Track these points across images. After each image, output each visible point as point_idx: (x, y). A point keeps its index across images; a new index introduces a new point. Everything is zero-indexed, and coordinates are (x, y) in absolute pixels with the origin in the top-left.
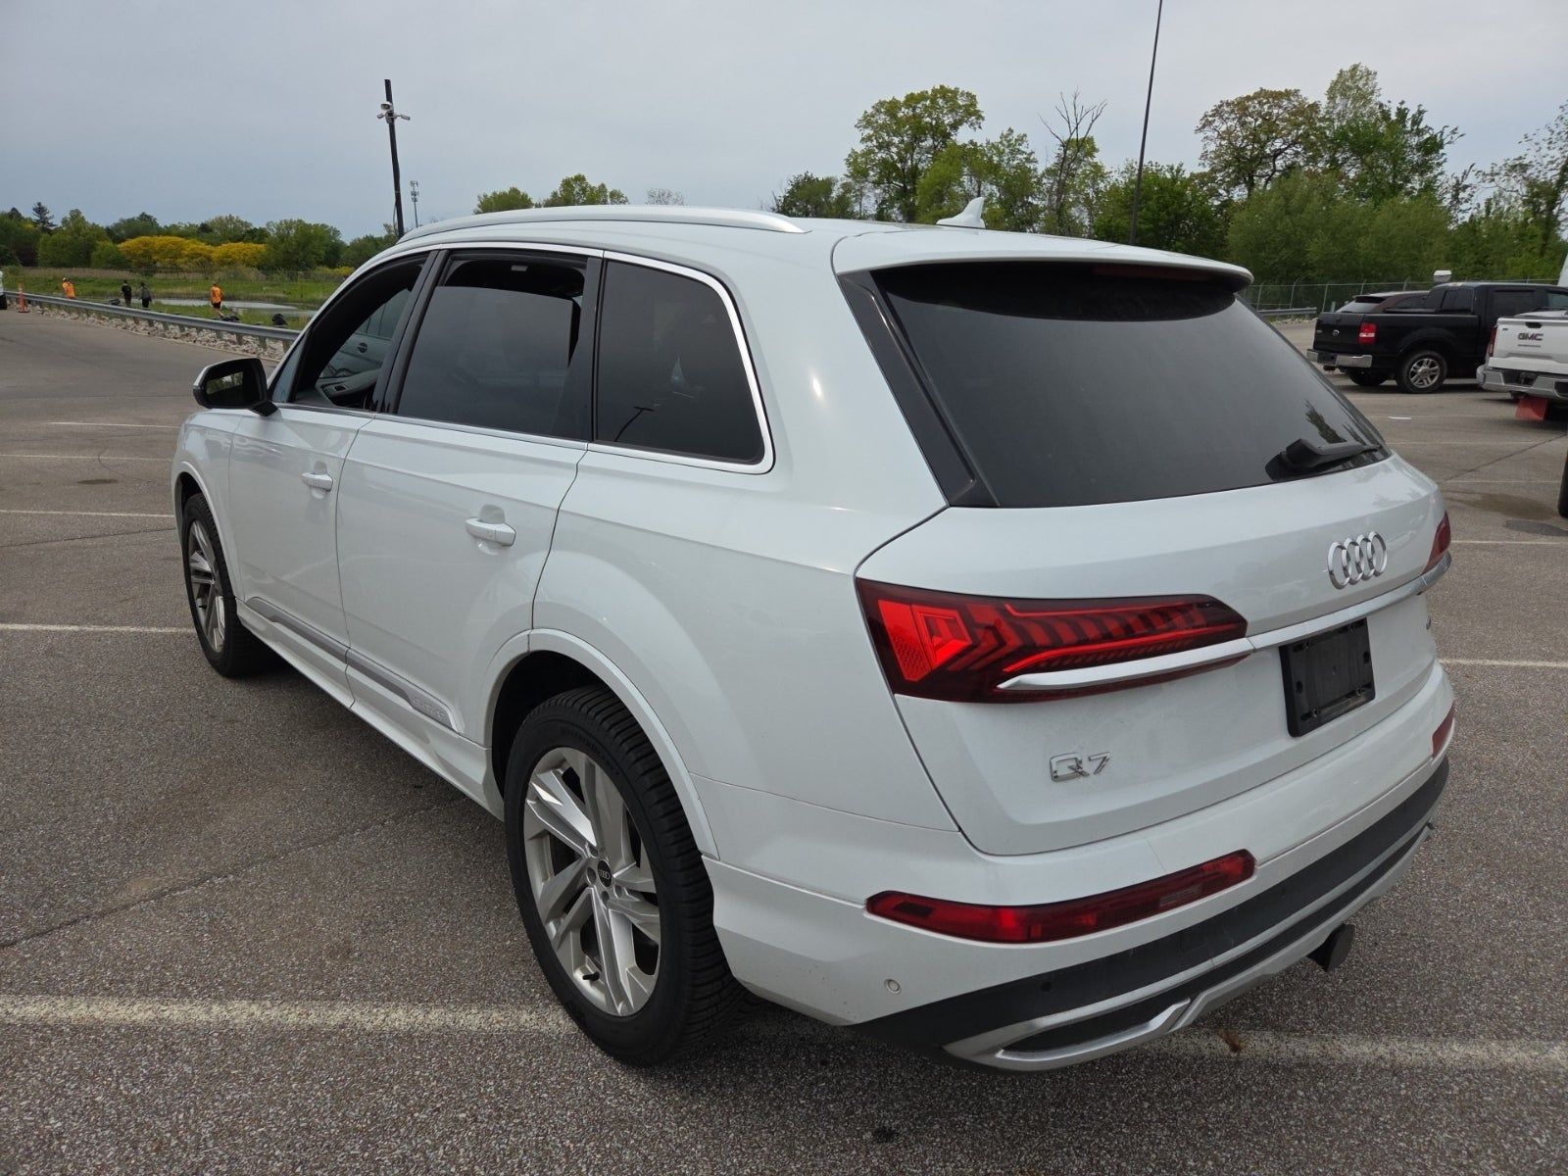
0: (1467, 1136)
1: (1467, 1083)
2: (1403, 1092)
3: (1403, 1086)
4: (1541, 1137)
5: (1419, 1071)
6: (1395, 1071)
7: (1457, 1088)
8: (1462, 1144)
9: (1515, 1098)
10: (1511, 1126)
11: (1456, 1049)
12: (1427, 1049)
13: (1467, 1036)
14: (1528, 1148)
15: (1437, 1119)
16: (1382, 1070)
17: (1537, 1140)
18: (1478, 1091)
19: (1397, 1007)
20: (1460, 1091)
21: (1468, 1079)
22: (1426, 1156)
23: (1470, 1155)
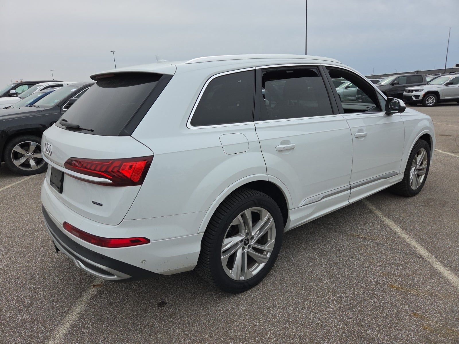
0: (37, 317)
1: (51, 326)
2: (59, 311)
3: (60, 312)
4: (24, 332)
5: (62, 318)
6: (66, 313)
7: (51, 323)
8: (36, 315)
9: (38, 335)
10: (32, 328)
11: (63, 331)
12: (68, 324)
13: (66, 336)
14: (24, 328)
15: (46, 314)
16: (68, 310)
17: (24, 331)
18: (47, 327)
19: (89, 325)
20: (50, 324)
21: (52, 327)
22: (39, 306)
23: (32, 314)
